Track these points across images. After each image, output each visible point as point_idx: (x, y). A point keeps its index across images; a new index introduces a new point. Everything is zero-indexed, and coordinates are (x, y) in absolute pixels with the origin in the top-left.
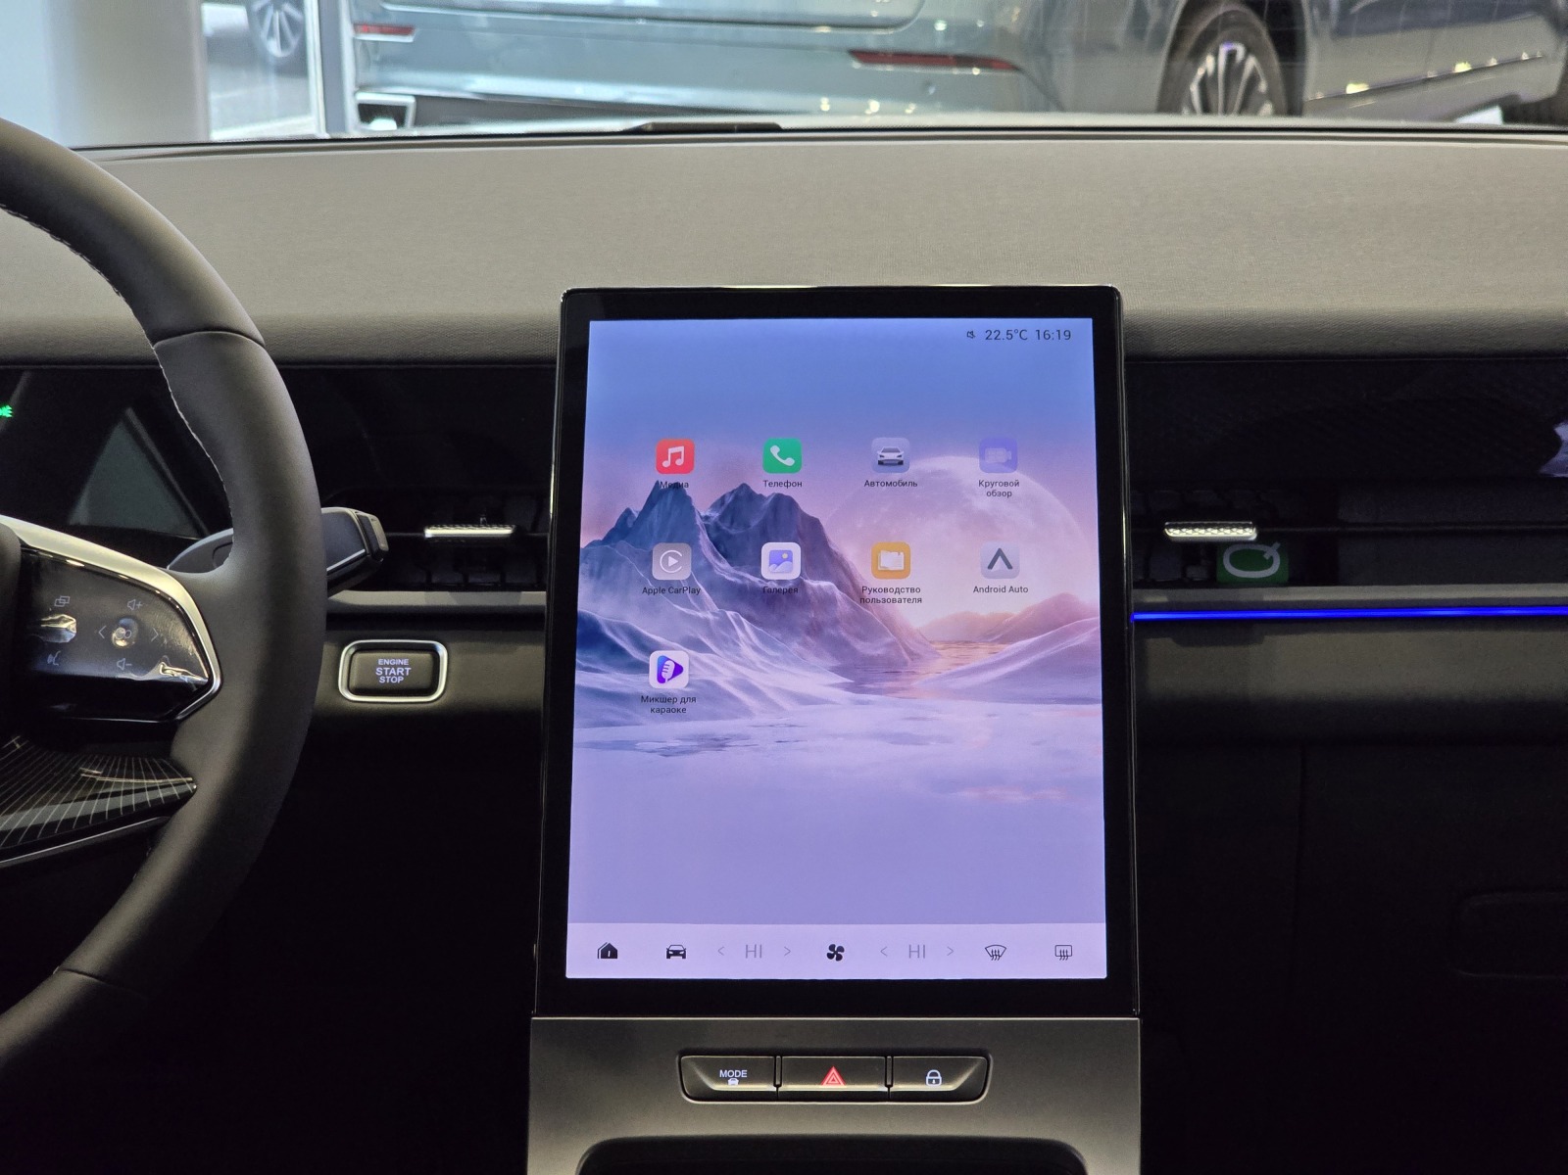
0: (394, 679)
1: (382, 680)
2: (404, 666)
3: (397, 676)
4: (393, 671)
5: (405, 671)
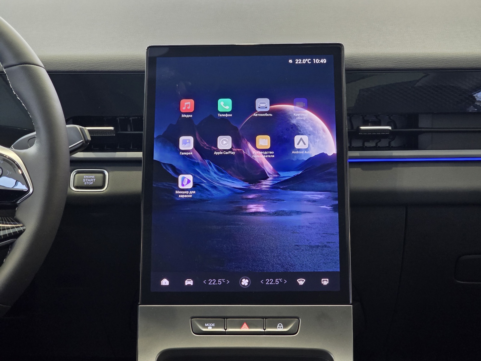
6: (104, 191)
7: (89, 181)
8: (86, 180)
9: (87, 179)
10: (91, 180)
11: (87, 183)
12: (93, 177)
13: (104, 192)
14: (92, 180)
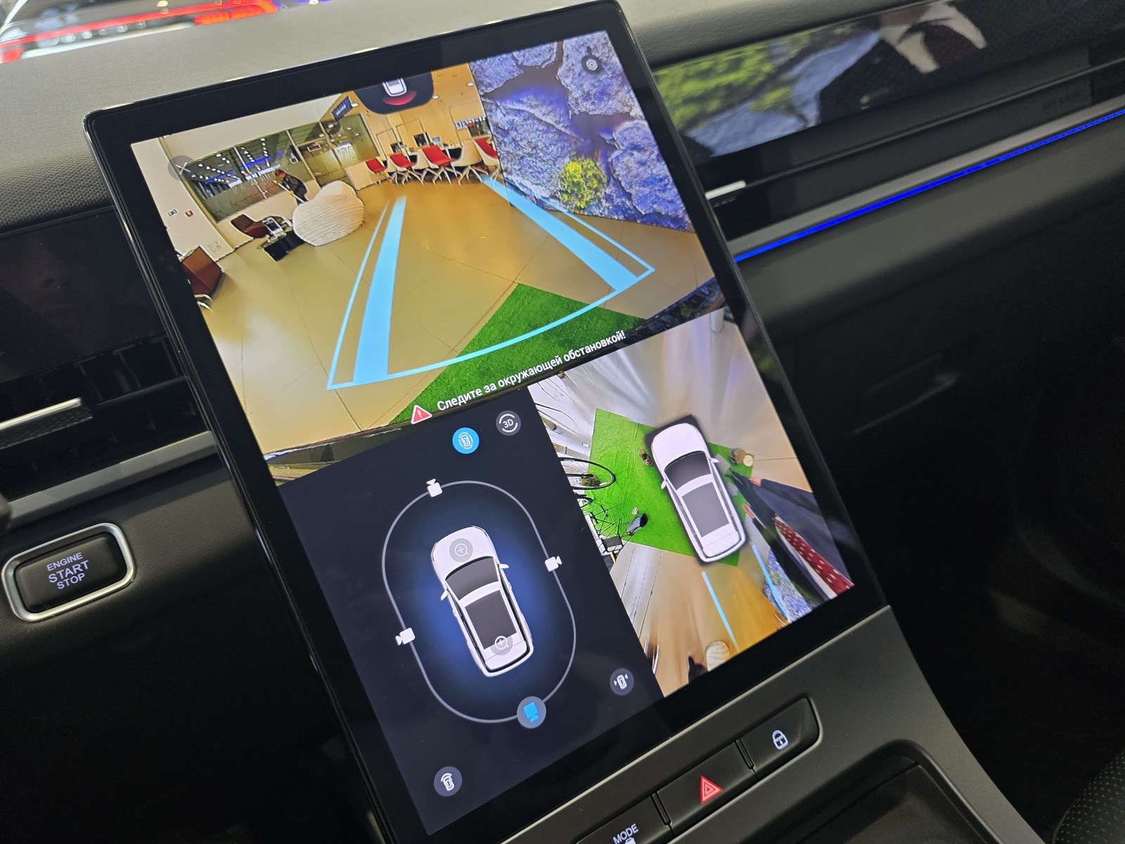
0: (74, 580)
1: (61, 586)
2: (78, 562)
3: (75, 575)
4: (68, 571)
5: (82, 567)
6: (130, 583)
7: (70, 576)
8: (58, 576)
9: (60, 572)
10: (75, 570)
11: (65, 583)
12: (77, 557)
13: (132, 585)
14: (78, 568)
